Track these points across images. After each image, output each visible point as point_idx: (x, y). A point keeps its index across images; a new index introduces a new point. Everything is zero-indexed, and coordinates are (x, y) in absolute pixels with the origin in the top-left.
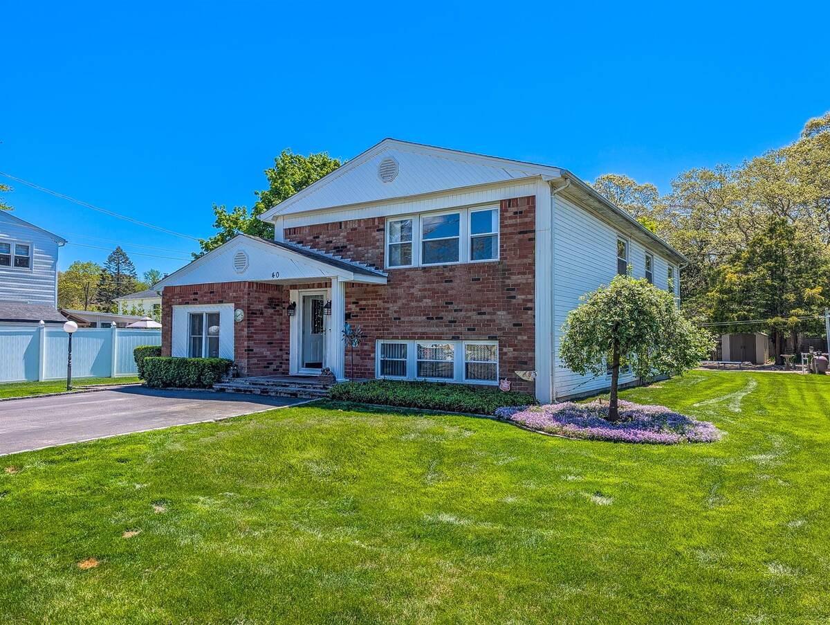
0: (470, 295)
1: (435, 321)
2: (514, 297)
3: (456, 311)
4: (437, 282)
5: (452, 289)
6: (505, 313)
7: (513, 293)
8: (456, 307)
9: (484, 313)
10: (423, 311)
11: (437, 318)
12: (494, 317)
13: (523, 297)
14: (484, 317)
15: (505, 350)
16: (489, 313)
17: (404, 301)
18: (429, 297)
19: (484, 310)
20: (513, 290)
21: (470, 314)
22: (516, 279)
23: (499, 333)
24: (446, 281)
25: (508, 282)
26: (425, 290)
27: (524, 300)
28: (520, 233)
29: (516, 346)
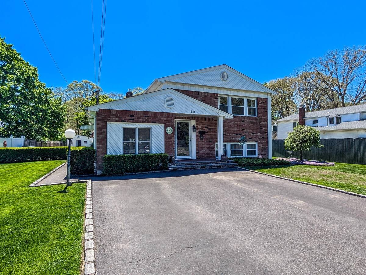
0: (250, 127)
1: (239, 136)
2: (262, 129)
3: (245, 132)
4: (239, 122)
5: (244, 124)
6: (260, 133)
7: (262, 127)
9: (254, 133)
10: (234, 132)
12: (257, 135)
13: (264, 129)
14: (254, 135)
15: (260, 145)
17: (227, 128)
18: (236, 127)
20: (262, 126)
21: (250, 133)
22: (263, 123)
23: (258, 140)
24: (242, 122)
25: (261, 124)
26: (235, 124)
27: (265, 130)
28: (263, 109)
29: (263, 144)
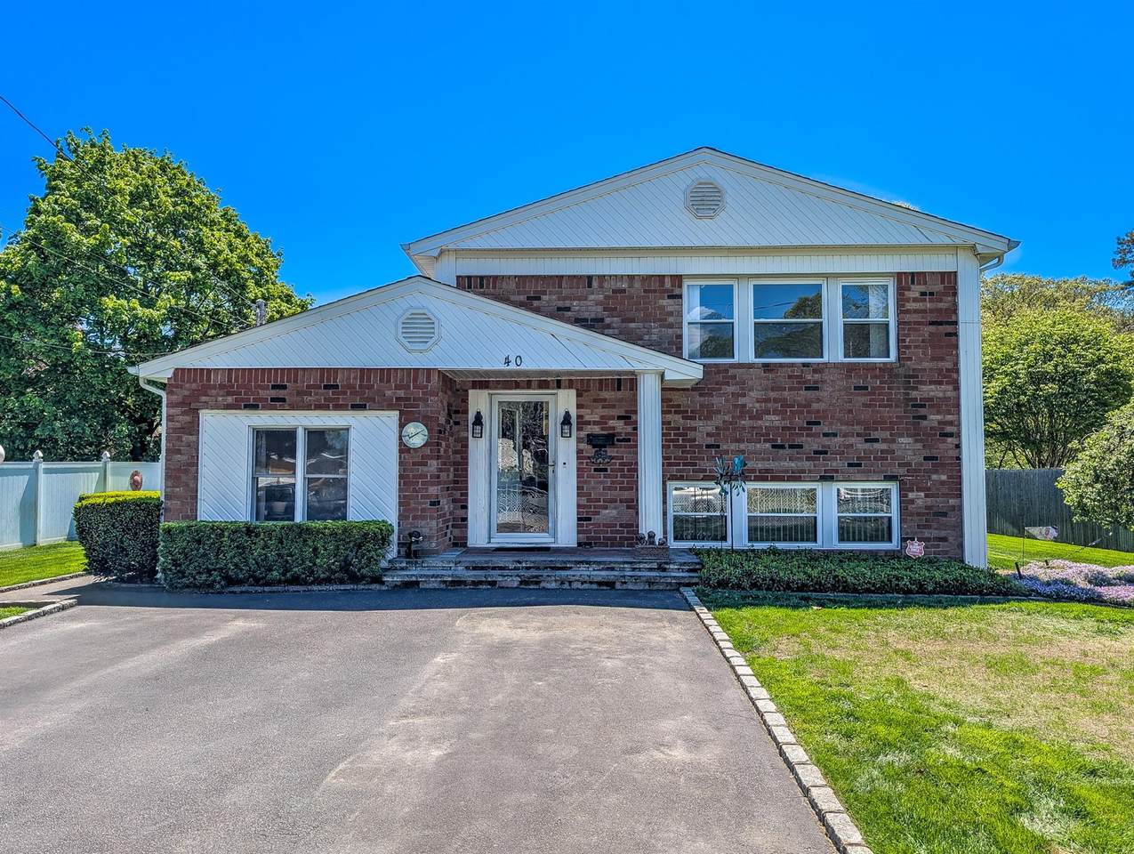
0: (850, 411)
1: (788, 451)
2: (924, 418)
3: (825, 435)
4: (790, 389)
5: (818, 400)
6: (910, 440)
7: (922, 411)
8: (826, 430)
9: (876, 440)
10: (764, 435)
11: (791, 447)
12: (894, 446)
13: (939, 417)
14: (876, 445)
15: (911, 495)
16: (884, 441)
17: (726, 418)
18: (776, 412)
19: (874, 435)
20: (924, 406)
21: (852, 440)
22: (928, 390)
23: (902, 471)
24: (807, 389)
25: (914, 394)
26: (767, 400)
27: (939, 423)
28: (932, 323)
29: (929, 489)
